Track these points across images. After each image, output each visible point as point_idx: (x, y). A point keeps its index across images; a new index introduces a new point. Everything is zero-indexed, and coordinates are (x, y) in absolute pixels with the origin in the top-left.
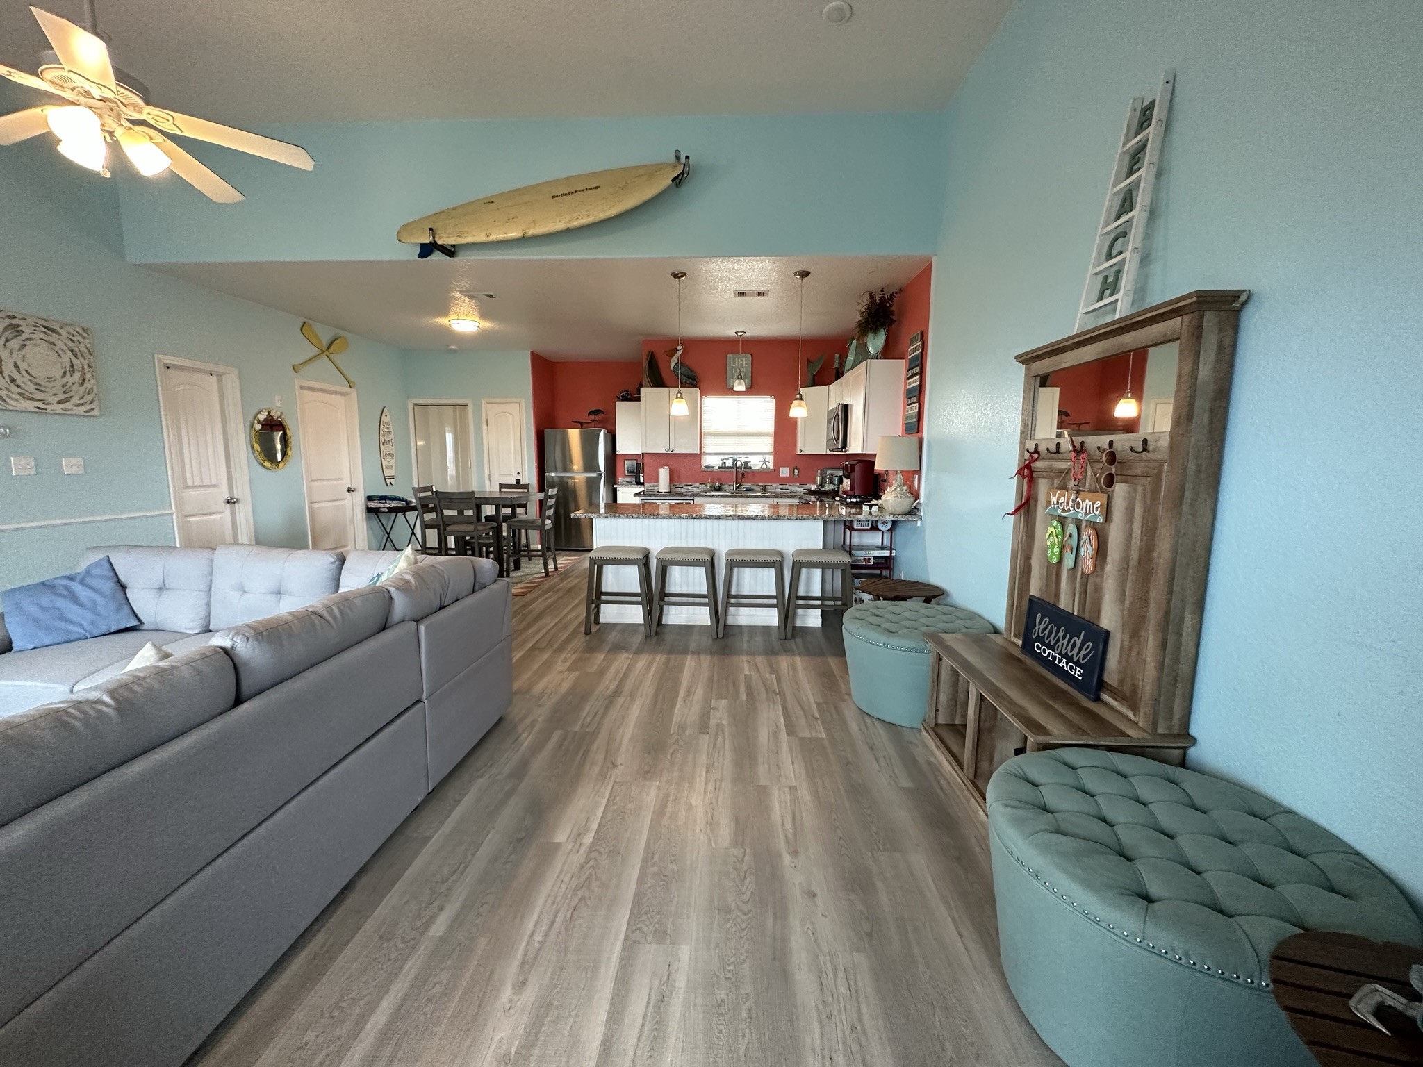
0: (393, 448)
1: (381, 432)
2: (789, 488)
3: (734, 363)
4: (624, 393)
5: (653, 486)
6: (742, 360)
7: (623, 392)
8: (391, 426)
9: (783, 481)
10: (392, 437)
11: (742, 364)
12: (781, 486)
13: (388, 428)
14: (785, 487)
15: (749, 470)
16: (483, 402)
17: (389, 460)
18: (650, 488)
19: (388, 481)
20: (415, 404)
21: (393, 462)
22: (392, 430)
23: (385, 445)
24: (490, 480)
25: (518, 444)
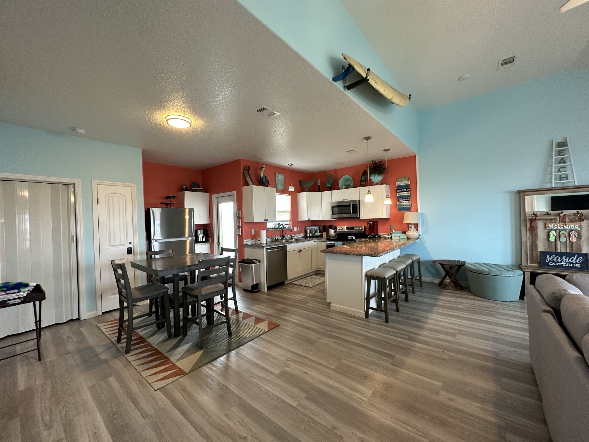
2: (297, 236)
3: (279, 178)
4: (186, 186)
5: (248, 241)
6: (281, 177)
7: (185, 186)
9: (295, 233)
11: (281, 178)
12: (294, 236)
14: (296, 236)
15: (285, 229)
16: (94, 183)
18: (247, 243)
24: (99, 251)
25: (129, 219)
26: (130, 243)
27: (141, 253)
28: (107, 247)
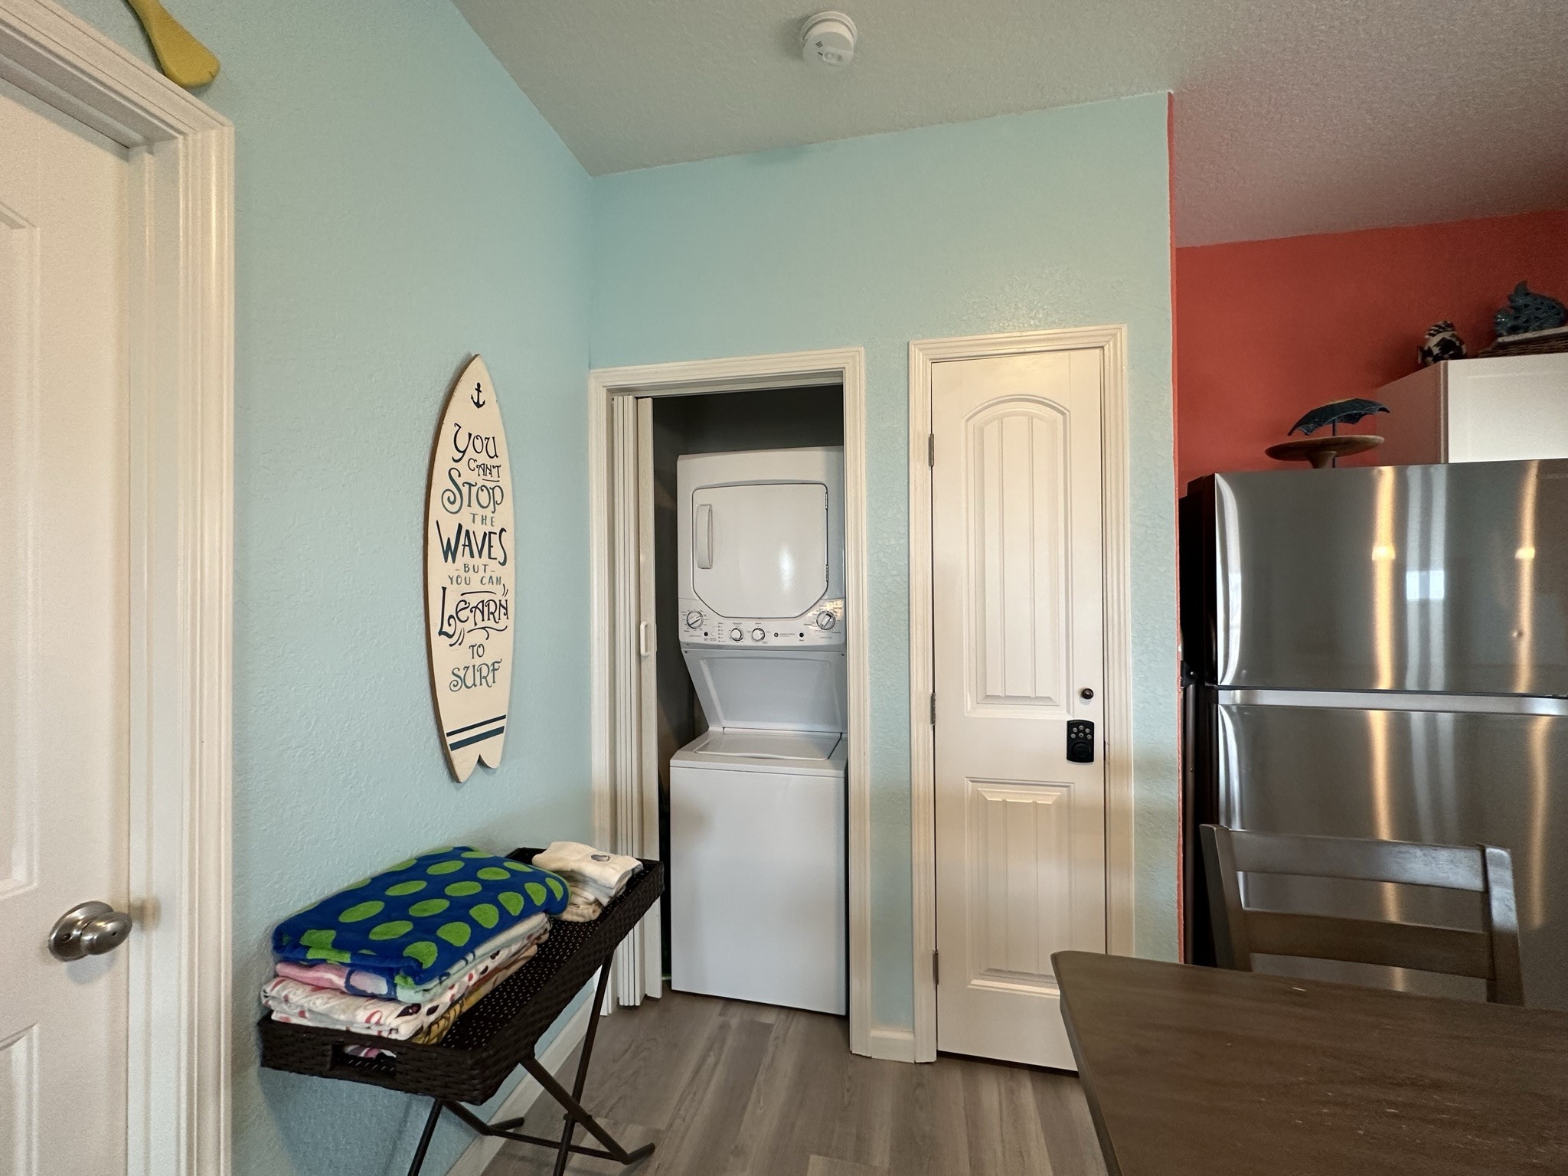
0: (507, 574)
1: (441, 482)
4: (1447, 335)
7: (1440, 329)
8: (503, 460)
10: (504, 516)
13: (484, 468)
16: (918, 358)
17: (479, 637)
19: (465, 760)
20: (614, 392)
21: (499, 646)
22: (505, 481)
23: (463, 557)
24: (933, 721)
25: (1086, 548)
26: (1087, 694)
27: (1149, 768)
28: (969, 702)
